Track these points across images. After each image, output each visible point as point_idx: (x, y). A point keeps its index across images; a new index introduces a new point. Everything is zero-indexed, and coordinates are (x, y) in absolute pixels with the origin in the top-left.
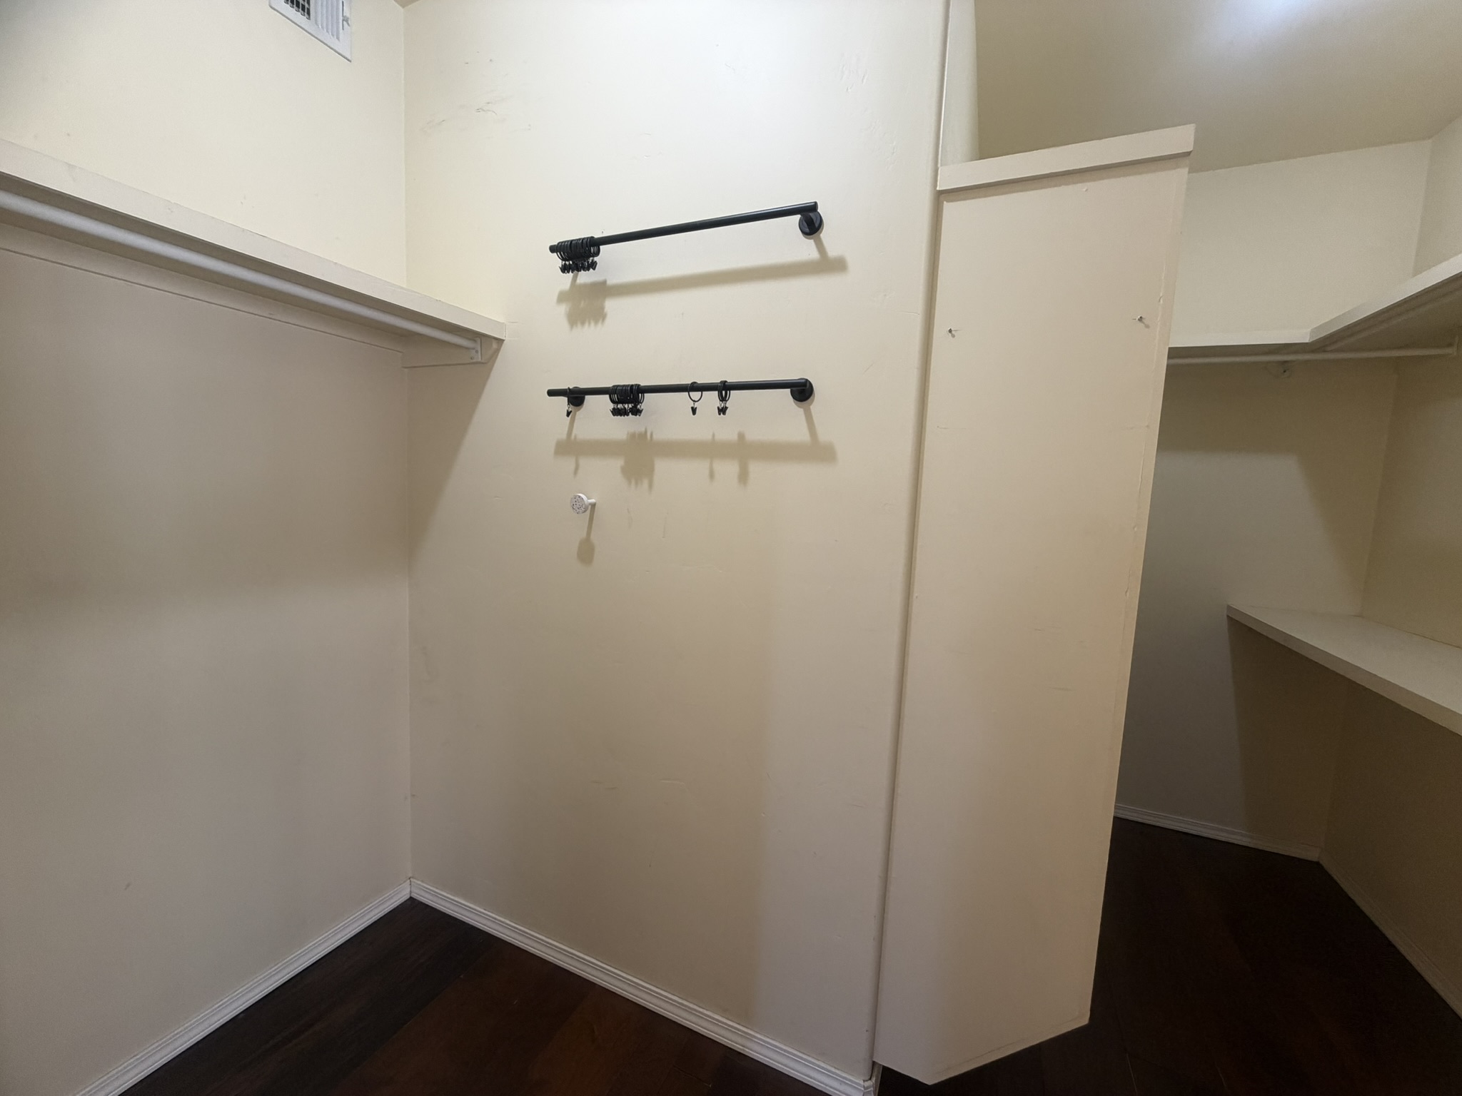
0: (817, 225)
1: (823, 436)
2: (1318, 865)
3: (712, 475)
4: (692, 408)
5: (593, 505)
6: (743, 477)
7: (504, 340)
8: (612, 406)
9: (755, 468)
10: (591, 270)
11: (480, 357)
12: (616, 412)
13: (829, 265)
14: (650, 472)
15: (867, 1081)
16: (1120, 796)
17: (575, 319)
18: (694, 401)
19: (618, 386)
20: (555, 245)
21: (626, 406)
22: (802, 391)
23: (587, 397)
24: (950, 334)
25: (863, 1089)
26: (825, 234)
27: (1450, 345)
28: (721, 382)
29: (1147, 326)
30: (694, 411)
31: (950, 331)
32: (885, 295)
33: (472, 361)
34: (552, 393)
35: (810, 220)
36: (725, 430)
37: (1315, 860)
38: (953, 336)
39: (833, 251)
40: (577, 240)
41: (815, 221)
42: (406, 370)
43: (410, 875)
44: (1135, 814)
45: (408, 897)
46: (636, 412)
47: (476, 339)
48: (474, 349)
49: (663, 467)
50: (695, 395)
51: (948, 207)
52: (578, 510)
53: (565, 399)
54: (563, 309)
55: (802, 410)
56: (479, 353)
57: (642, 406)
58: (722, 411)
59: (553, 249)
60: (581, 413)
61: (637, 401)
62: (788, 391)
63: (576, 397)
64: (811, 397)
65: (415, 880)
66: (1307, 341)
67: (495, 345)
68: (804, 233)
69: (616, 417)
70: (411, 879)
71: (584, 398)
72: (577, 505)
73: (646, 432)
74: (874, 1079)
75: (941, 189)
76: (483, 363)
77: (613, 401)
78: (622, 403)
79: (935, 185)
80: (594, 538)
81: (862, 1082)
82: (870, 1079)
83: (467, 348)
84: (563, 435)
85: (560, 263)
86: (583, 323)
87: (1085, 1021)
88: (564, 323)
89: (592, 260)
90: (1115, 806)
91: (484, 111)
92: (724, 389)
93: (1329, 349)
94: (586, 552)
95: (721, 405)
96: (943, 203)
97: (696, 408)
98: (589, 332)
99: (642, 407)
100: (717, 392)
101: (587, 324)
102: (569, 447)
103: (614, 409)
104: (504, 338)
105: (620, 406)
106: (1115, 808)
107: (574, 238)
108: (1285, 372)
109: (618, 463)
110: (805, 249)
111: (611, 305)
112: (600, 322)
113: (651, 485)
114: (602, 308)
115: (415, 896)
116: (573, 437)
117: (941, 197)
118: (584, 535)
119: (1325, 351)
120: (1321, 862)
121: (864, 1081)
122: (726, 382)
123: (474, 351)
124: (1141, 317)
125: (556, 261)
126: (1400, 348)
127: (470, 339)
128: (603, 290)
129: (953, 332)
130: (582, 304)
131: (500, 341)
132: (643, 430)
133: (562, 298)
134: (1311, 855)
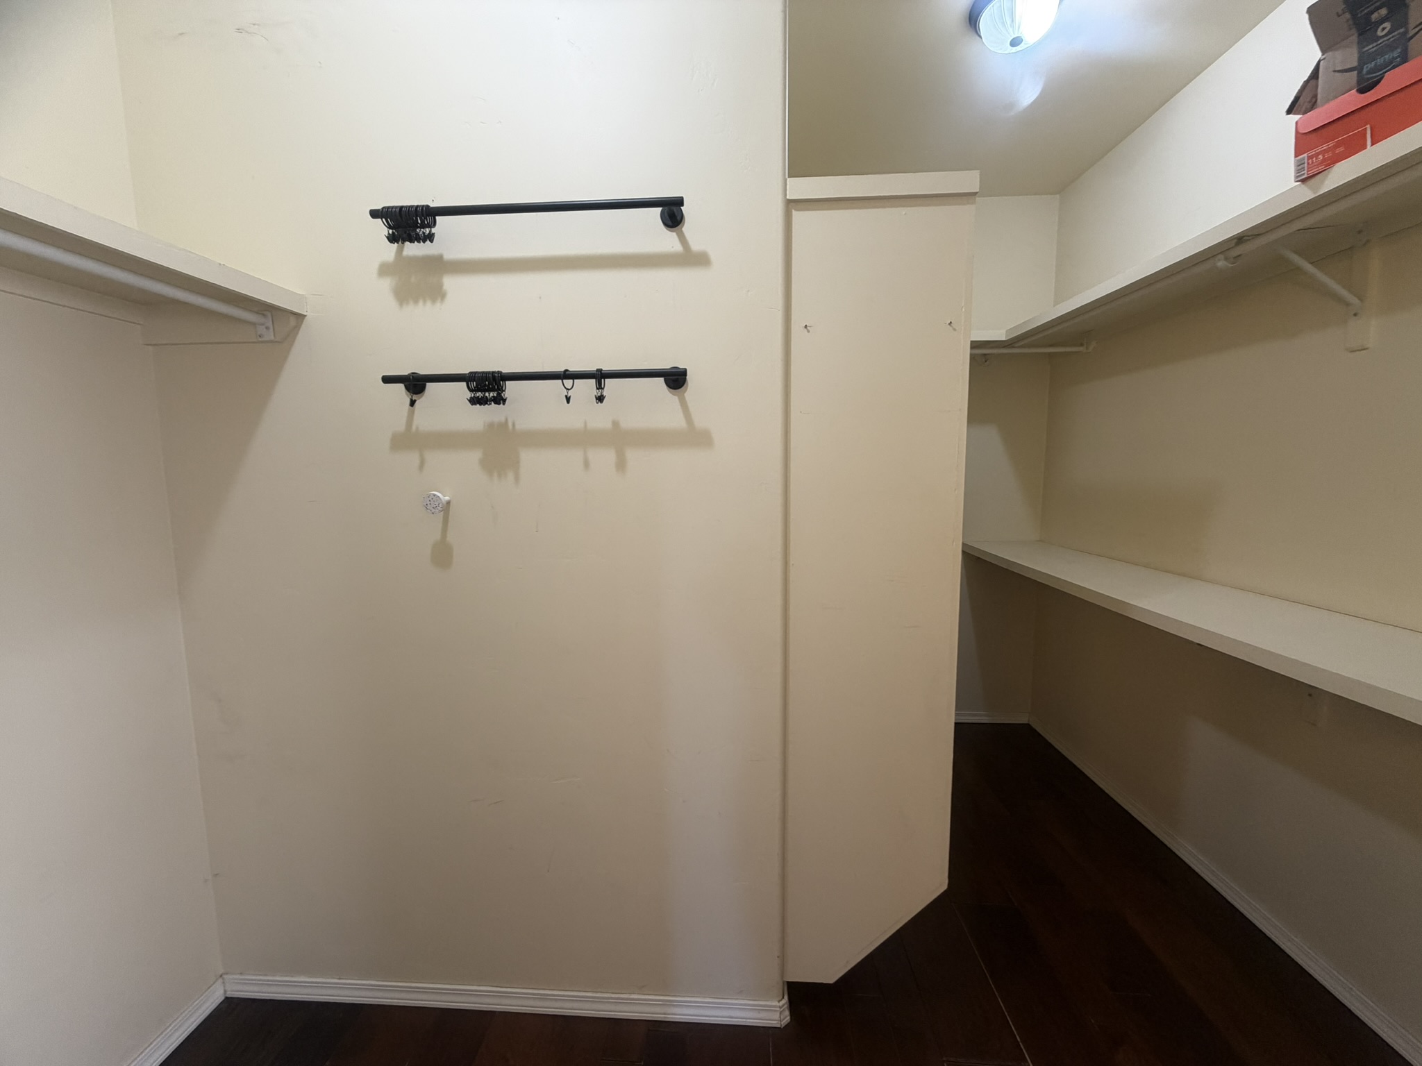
0: (679, 218)
1: (699, 422)
2: (1028, 726)
3: (587, 464)
4: (566, 396)
5: (448, 503)
6: (621, 465)
7: (305, 316)
8: (469, 395)
9: (631, 455)
10: (428, 242)
11: (272, 334)
12: (473, 401)
13: (692, 259)
14: (515, 465)
15: (781, 1000)
16: (959, 707)
17: (404, 295)
18: (567, 389)
19: (476, 373)
20: (379, 210)
21: (487, 394)
22: (676, 379)
23: (429, 385)
24: (805, 330)
25: (778, 1009)
26: (687, 227)
27: (1082, 345)
28: (597, 370)
29: (955, 330)
30: (568, 399)
31: (806, 326)
32: (748, 291)
33: (260, 339)
34: (387, 380)
35: (672, 213)
36: (599, 418)
37: (1027, 722)
38: (808, 331)
39: (696, 245)
40: (410, 207)
41: (676, 214)
42: (150, 347)
43: (221, 971)
44: (981, 717)
45: (223, 998)
46: (500, 400)
47: (265, 313)
48: (262, 324)
49: (529, 458)
50: (568, 383)
51: (796, 215)
52: (433, 510)
53: (401, 386)
54: (386, 284)
55: (676, 397)
56: (271, 330)
57: (506, 394)
58: (600, 399)
59: (375, 214)
60: (421, 401)
61: (501, 390)
62: (662, 379)
63: (416, 384)
64: (685, 385)
65: (231, 977)
66: (1004, 339)
67: (293, 321)
68: (666, 225)
69: (474, 406)
70: (225, 976)
71: (425, 385)
72: (431, 504)
73: (507, 420)
74: (786, 997)
75: (790, 198)
76: (276, 342)
77: (471, 390)
78: (481, 391)
79: (786, 195)
80: (451, 537)
81: (777, 1004)
82: (783, 998)
83: (254, 324)
84: (401, 427)
85: (385, 231)
86: (416, 302)
87: (945, 887)
88: (391, 301)
89: (430, 231)
90: (956, 713)
91: (247, 32)
92: (600, 376)
93: (1016, 345)
94: (442, 555)
95: (598, 393)
96: (791, 212)
97: (570, 397)
98: (422, 312)
99: (506, 396)
100: (594, 380)
101: (421, 303)
102: (408, 440)
103: (471, 398)
104: (305, 314)
105: (479, 394)
106: (956, 716)
107: (405, 205)
108: (986, 361)
109: (475, 456)
110: (667, 241)
111: (450, 283)
112: (439, 300)
113: (517, 479)
114: (440, 286)
115: (229, 994)
116: (414, 428)
117: (792, 205)
118: (438, 536)
119: (1013, 347)
120: (1030, 723)
121: (779, 1002)
122: (601, 370)
123: (264, 327)
124: (951, 322)
125: (380, 229)
126: (1051, 346)
127: (257, 313)
128: (439, 266)
129: (808, 328)
130: (413, 279)
131: (300, 317)
132: (503, 419)
133: (384, 270)
134: (1022, 719)
